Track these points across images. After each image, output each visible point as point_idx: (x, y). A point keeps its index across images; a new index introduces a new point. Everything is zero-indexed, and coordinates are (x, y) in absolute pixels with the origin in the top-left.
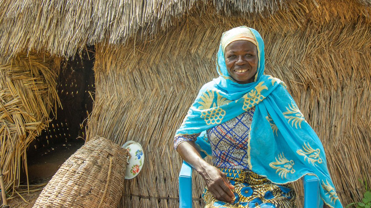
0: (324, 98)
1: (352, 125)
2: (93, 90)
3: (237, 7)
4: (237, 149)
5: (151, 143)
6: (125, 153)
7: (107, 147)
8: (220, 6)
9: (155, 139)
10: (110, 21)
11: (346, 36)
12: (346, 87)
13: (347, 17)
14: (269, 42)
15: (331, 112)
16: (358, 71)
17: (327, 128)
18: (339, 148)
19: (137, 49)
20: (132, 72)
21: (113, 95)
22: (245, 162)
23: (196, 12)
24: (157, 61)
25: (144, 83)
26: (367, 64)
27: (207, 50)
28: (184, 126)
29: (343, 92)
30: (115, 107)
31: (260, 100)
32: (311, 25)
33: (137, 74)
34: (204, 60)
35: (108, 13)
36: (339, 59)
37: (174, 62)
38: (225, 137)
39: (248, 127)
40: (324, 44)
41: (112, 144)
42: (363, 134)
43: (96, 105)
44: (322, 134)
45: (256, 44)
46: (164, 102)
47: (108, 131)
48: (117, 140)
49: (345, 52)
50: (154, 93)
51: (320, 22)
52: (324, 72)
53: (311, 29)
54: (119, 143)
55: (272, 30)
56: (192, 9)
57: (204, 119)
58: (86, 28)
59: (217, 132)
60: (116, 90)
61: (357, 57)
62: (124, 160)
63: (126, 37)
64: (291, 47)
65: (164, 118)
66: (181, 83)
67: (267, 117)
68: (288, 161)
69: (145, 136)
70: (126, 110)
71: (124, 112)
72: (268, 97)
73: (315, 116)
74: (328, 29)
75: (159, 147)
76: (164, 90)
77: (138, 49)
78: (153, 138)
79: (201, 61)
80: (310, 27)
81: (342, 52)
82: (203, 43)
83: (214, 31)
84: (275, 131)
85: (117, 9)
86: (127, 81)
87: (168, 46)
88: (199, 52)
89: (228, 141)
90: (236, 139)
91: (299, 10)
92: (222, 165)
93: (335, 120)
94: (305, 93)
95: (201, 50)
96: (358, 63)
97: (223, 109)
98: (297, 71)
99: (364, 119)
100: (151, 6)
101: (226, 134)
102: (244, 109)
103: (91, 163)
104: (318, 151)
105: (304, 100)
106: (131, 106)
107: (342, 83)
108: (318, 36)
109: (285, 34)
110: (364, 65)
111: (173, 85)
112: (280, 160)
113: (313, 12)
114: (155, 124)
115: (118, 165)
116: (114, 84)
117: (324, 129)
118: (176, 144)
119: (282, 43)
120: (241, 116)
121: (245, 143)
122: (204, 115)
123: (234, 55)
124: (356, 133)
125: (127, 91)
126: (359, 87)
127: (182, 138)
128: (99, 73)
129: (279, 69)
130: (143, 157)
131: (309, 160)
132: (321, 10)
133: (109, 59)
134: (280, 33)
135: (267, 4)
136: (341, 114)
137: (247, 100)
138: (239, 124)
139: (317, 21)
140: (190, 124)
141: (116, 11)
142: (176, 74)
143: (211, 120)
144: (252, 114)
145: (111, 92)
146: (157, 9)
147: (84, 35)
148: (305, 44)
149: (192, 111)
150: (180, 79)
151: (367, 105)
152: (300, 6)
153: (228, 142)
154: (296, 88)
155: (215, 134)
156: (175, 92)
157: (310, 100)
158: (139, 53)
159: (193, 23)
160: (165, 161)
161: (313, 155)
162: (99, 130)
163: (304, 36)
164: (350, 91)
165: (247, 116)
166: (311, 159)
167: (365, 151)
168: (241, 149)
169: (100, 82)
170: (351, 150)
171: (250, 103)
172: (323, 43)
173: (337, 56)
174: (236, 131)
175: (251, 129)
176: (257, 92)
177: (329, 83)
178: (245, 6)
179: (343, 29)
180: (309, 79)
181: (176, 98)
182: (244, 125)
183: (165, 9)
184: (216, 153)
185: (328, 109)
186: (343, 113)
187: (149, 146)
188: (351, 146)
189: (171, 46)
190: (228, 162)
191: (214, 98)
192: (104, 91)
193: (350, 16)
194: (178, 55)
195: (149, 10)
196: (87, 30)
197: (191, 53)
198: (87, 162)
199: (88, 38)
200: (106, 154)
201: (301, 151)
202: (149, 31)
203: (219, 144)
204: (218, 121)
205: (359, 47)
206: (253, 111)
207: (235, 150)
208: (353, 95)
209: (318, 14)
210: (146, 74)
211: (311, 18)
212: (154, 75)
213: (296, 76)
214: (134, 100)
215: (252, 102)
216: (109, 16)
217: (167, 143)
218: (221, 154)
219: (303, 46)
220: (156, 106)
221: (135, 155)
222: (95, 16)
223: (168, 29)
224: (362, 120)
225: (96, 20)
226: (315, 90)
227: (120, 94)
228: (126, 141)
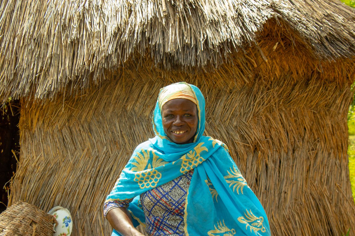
0: (273, 161)
1: (304, 191)
2: (18, 149)
3: (178, 60)
4: (172, 215)
5: (80, 208)
6: (52, 220)
7: (31, 214)
8: (158, 58)
9: (86, 204)
10: (36, 74)
11: (298, 93)
12: (298, 149)
13: (300, 72)
14: (212, 99)
15: (281, 177)
16: (311, 131)
17: (276, 194)
18: (289, 216)
19: (66, 105)
20: (61, 130)
21: (40, 156)
22: (181, 230)
23: (133, 65)
24: (89, 118)
25: (75, 142)
26: (322, 124)
27: (144, 107)
28: (116, 190)
29: (294, 154)
30: (41, 168)
31: (199, 162)
32: (259, 80)
33: (67, 132)
34: (141, 117)
35: (34, 64)
36: (290, 118)
37: (108, 120)
38: (160, 201)
39: (186, 191)
40: (274, 101)
41: (36, 210)
42: (316, 202)
43: (21, 165)
44: (271, 201)
45: (196, 103)
46: (96, 163)
47: (32, 196)
48: (43, 206)
49: (297, 111)
50: (85, 153)
51: (270, 77)
52: (273, 133)
53: (259, 85)
54: (45, 208)
55: (216, 85)
56: (128, 62)
57: (137, 183)
58: (9, 81)
59: (152, 195)
60: (43, 150)
61: (310, 117)
62: (50, 228)
63: (53, 91)
64: (237, 105)
65: (95, 181)
66: (115, 143)
67: (206, 181)
68: (229, 230)
69: (74, 202)
70: (54, 172)
71: (51, 175)
72: (208, 159)
73: (263, 181)
74: (278, 85)
75: (89, 213)
76: (96, 150)
77: (68, 104)
78: (84, 203)
79: (138, 119)
80: (258, 83)
81: (293, 111)
82: (141, 99)
83: (153, 86)
84: (215, 196)
85: (44, 60)
86: (55, 140)
87: (102, 102)
88: (136, 109)
89: (164, 205)
90: (172, 204)
91: (247, 64)
92: (156, 234)
93: (285, 186)
94: (252, 155)
95: (138, 106)
96: (312, 122)
97: (158, 171)
98: (243, 131)
99: (317, 185)
100: (83, 57)
101: (161, 198)
102: (182, 172)
103: (11, 232)
104: (261, 219)
105: (251, 163)
106: (60, 167)
107: (293, 145)
108: (267, 93)
109: (231, 90)
110: (318, 125)
111: (106, 145)
112: (220, 228)
113: (262, 66)
114: (86, 187)
115: (43, 233)
116: (41, 143)
117: (273, 195)
118: (106, 211)
119: (227, 100)
120: (178, 179)
121: (182, 208)
122: (137, 178)
123: (172, 115)
124: (309, 200)
125: (55, 151)
126: (313, 150)
127: (112, 204)
128: (25, 131)
129: (224, 128)
130: (71, 224)
131: (251, 229)
132: (271, 64)
133: (35, 115)
134: (225, 89)
135: (210, 57)
136: (292, 179)
137: (186, 162)
138: (176, 187)
139: (266, 76)
140: (122, 187)
141: (43, 62)
142: (110, 133)
143: (145, 184)
144: (190, 178)
145: (37, 152)
146: (89, 61)
147: (7, 88)
148: (252, 102)
149: (125, 173)
150: (114, 138)
151: (321, 170)
152: (247, 59)
153: (163, 207)
154: (241, 149)
155: (149, 198)
156: (108, 153)
157: (257, 163)
158: (69, 109)
159: (130, 76)
160: (96, 229)
161: (256, 224)
162: (23, 194)
163: (252, 93)
164: (302, 153)
165: (184, 179)
166: (254, 227)
167: (319, 221)
168: (178, 215)
169: (25, 141)
170: (303, 219)
171: (188, 165)
172: (272, 100)
173: (288, 115)
174: (172, 195)
175: (188, 193)
176: (196, 154)
177: (278, 144)
178: (186, 59)
179: (295, 85)
180: (256, 140)
181: (109, 159)
182: (181, 189)
183: (97, 60)
184: (149, 220)
185: (278, 173)
186: (294, 177)
187: (78, 212)
188: (303, 214)
189: (105, 101)
190: (162, 230)
191: (149, 158)
192: (29, 151)
193: (303, 71)
194: (112, 112)
195: (79, 62)
196: (10, 82)
197: (127, 110)
198: (7, 230)
199: (11, 92)
200: (30, 221)
201: (243, 218)
202: (80, 84)
203: (154, 209)
204: (153, 184)
205: (313, 105)
206: (191, 174)
207: (171, 216)
208: (305, 158)
209: (268, 69)
210: (77, 132)
211: (260, 73)
212: (85, 133)
213: (242, 137)
214: (63, 160)
215: (190, 164)
216: (35, 67)
217: (98, 209)
218: (155, 221)
219: (250, 104)
220: (88, 168)
221: (63, 222)
222: (19, 67)
223: (101, 83)
224: (315, 186)
225: (21, 72)
226: (263, 153)
227: (47, 154)
228: (53, 207)
